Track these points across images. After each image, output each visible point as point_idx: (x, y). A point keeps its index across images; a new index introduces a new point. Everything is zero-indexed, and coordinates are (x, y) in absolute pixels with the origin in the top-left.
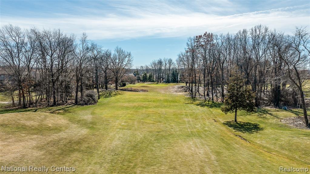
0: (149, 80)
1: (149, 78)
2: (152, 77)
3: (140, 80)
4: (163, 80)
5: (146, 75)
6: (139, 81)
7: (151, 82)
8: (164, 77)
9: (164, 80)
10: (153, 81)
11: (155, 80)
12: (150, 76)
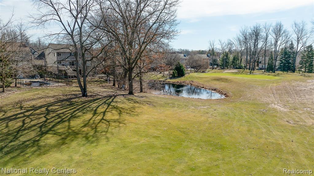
0: (232, 64)
1: (233, 62)
2: (239, 59)
3: (217, 65)
4: (258, 65)
5: (227, 56)
6: (215, 66)
7: (237, 68)
8: (260, 60)
9: (260, 66)
10: (240, 68)
11: (243, 66)
12: (234, 59)
